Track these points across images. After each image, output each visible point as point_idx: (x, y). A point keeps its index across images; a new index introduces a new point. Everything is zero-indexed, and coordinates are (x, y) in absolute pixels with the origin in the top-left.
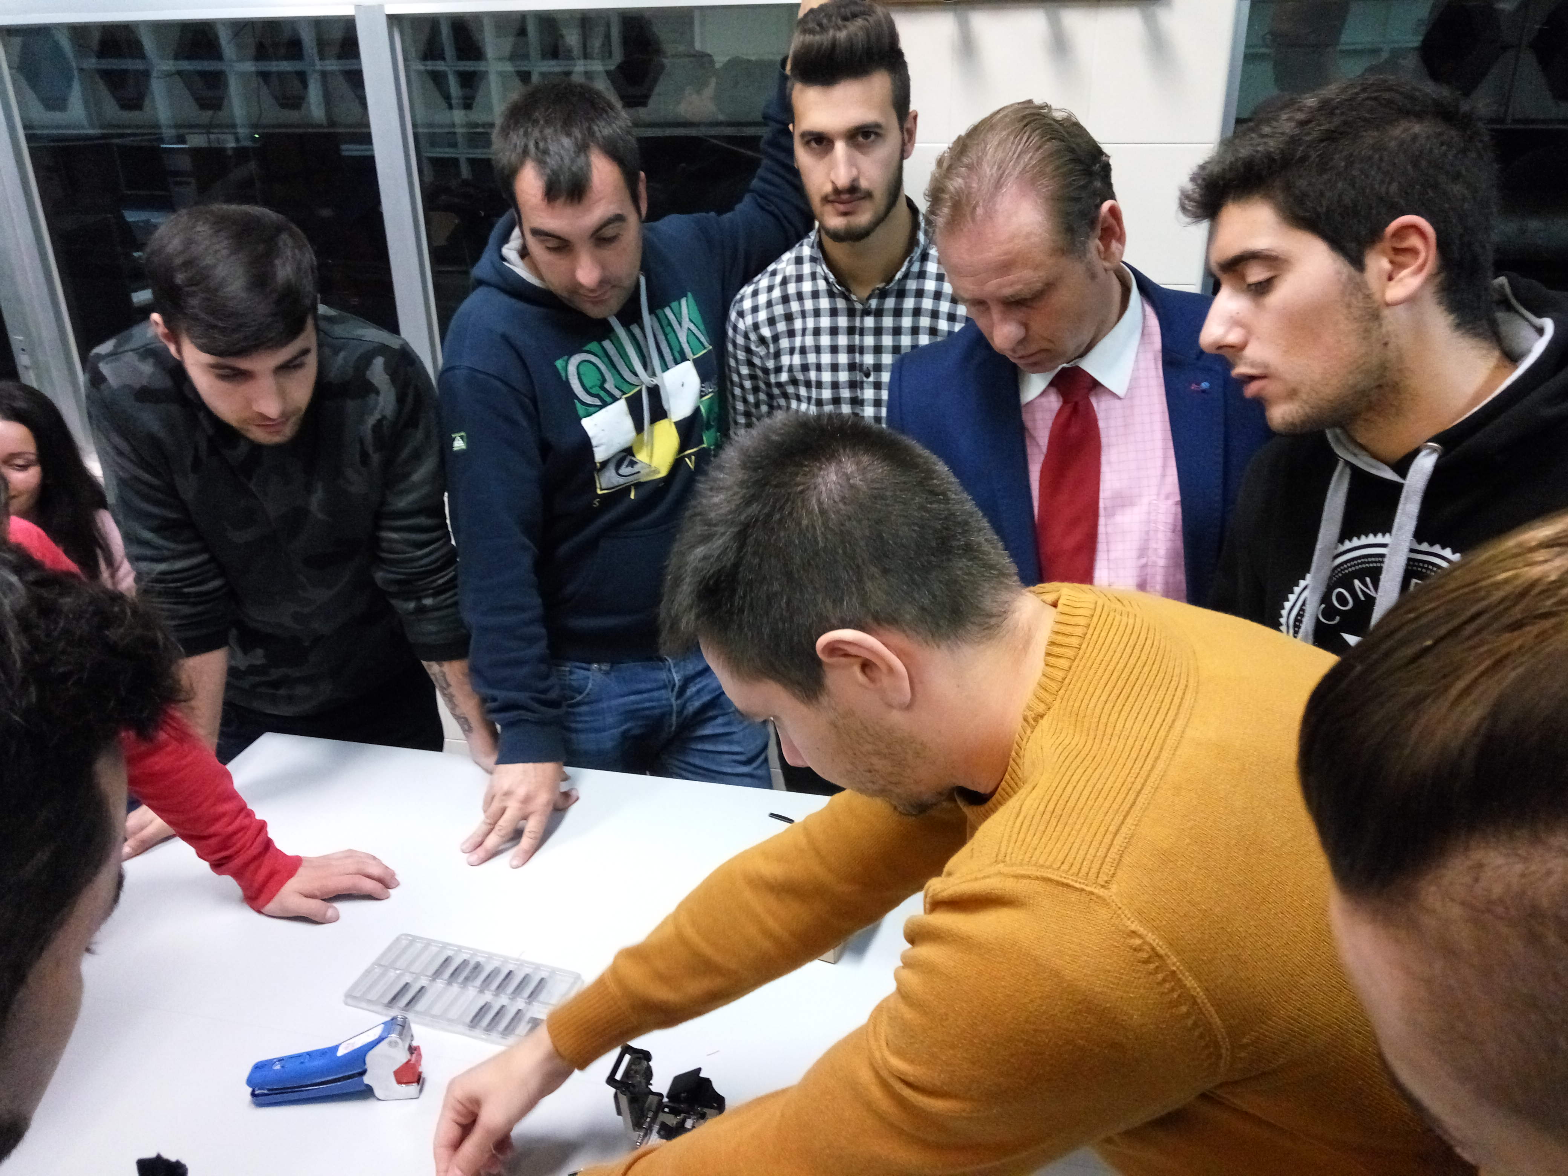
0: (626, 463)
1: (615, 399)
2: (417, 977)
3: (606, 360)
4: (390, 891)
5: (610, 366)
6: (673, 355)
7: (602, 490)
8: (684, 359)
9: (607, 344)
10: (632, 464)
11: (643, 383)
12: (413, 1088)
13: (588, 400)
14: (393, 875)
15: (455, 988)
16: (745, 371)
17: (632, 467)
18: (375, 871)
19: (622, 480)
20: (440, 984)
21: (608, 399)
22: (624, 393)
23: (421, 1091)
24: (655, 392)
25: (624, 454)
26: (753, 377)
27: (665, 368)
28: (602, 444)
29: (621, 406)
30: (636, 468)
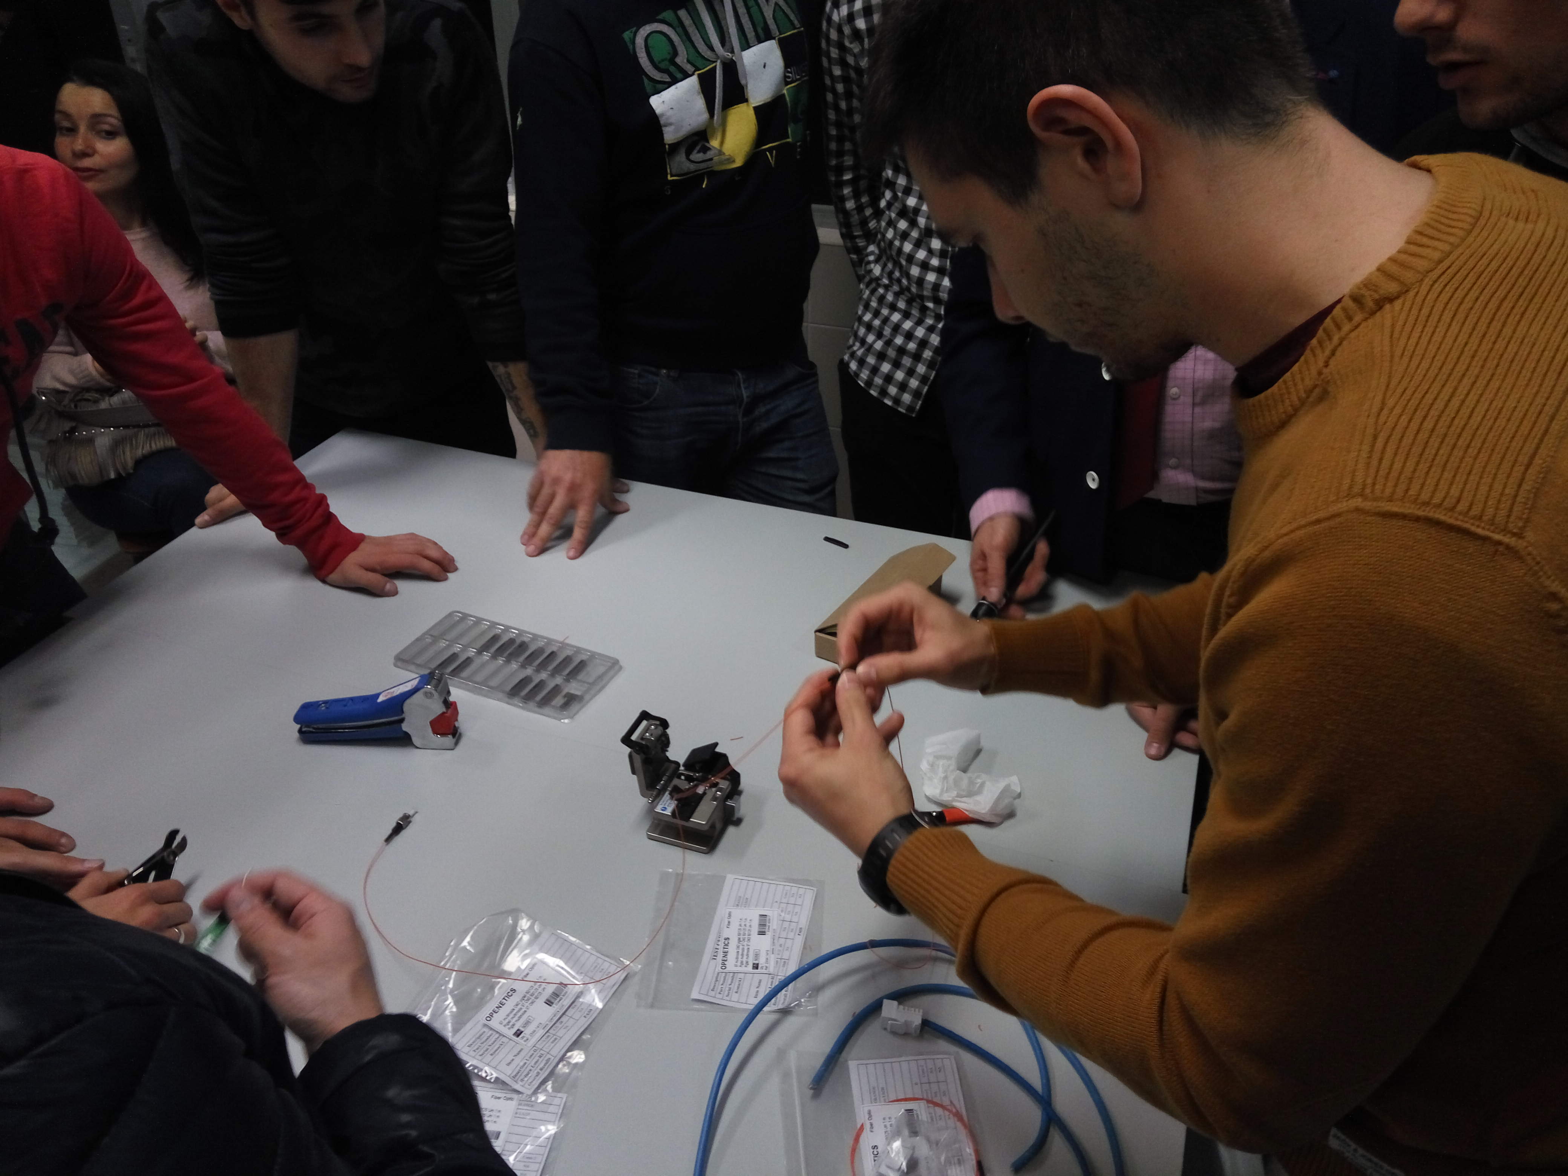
0: (698, 148)
1: (686, 75)
2: (465, 648)
3: (680, 30)
4: (449, 574)
5: (684, 37)
6: (755, 31)
7: (672, 176)
8: (768, 37)
9: (682, 13)
10: (705, 149)
11: (718, 57)
12: (449, 740)
13: (657, 76)
14: (452, 560)
15: (500, 661)
16: (837, 71)
17: (705, 153)
18: (434, 553)
19: (692, 167)
20: (486, 656)
21: (679, 75)
22: (697, 69)
23: (456, 743)
24: (731, 69)
25: (696, 138)
26: (845, 79)
27: (746, 46)
28: (671, 124)
29: (691, 83)
30: (709, 155)
